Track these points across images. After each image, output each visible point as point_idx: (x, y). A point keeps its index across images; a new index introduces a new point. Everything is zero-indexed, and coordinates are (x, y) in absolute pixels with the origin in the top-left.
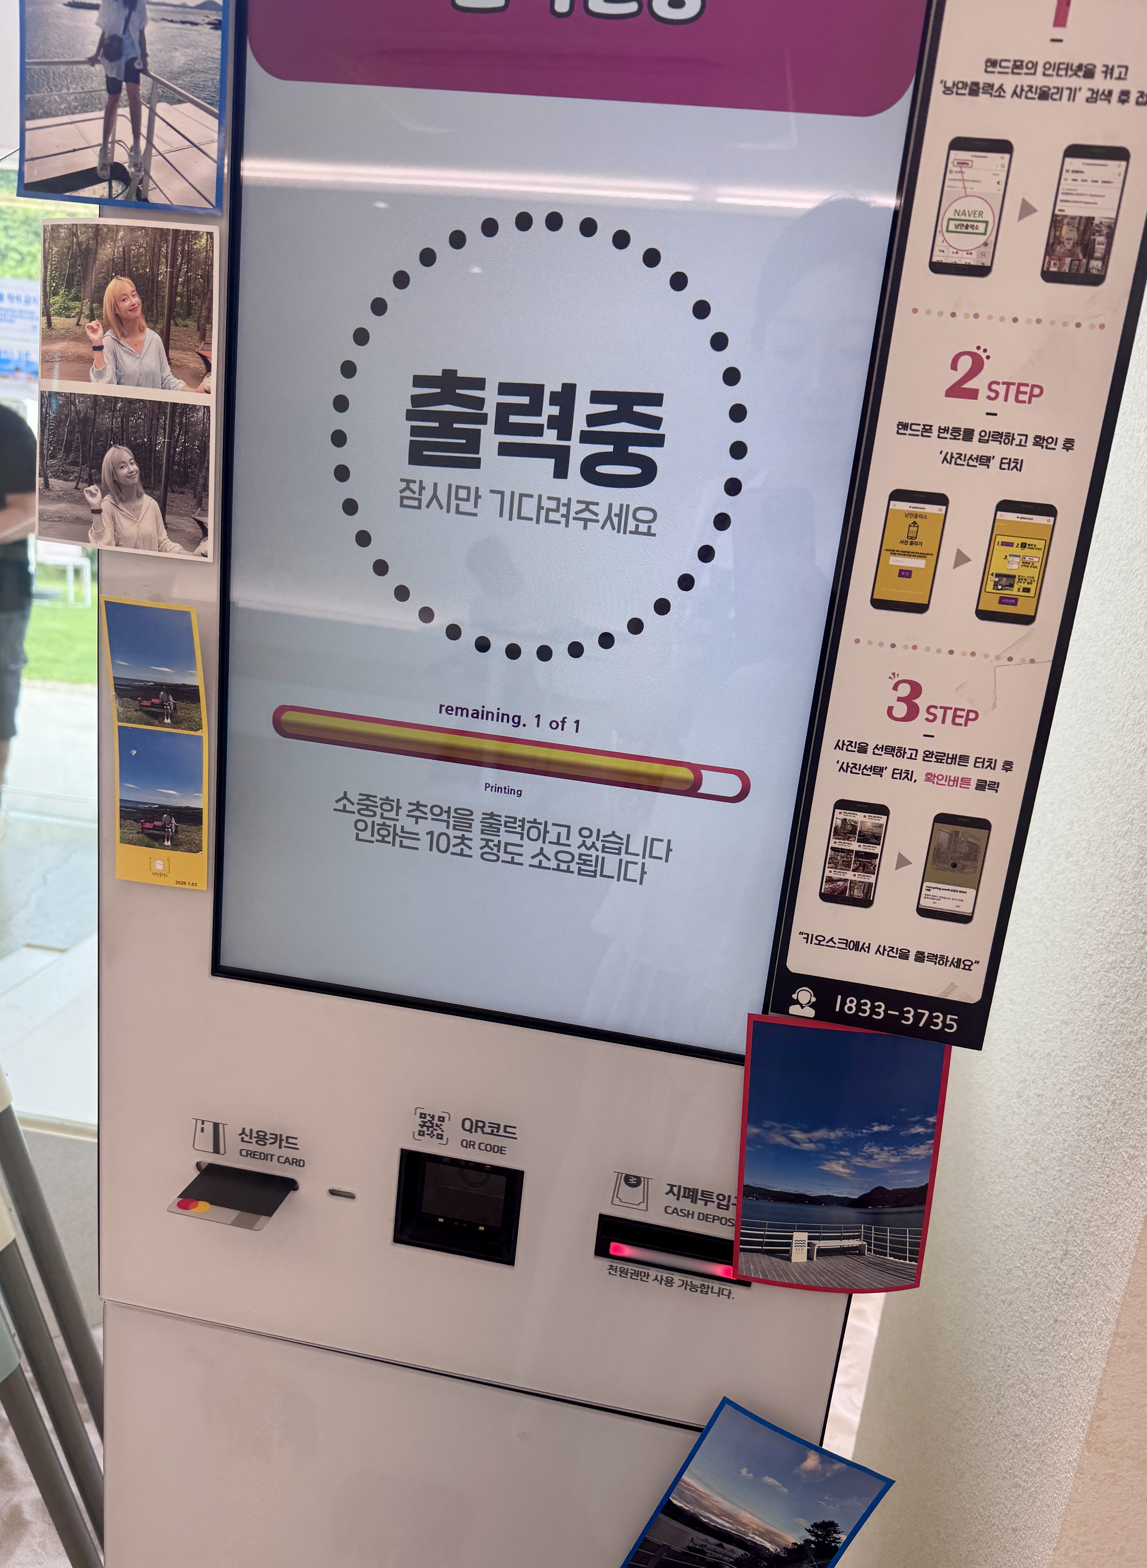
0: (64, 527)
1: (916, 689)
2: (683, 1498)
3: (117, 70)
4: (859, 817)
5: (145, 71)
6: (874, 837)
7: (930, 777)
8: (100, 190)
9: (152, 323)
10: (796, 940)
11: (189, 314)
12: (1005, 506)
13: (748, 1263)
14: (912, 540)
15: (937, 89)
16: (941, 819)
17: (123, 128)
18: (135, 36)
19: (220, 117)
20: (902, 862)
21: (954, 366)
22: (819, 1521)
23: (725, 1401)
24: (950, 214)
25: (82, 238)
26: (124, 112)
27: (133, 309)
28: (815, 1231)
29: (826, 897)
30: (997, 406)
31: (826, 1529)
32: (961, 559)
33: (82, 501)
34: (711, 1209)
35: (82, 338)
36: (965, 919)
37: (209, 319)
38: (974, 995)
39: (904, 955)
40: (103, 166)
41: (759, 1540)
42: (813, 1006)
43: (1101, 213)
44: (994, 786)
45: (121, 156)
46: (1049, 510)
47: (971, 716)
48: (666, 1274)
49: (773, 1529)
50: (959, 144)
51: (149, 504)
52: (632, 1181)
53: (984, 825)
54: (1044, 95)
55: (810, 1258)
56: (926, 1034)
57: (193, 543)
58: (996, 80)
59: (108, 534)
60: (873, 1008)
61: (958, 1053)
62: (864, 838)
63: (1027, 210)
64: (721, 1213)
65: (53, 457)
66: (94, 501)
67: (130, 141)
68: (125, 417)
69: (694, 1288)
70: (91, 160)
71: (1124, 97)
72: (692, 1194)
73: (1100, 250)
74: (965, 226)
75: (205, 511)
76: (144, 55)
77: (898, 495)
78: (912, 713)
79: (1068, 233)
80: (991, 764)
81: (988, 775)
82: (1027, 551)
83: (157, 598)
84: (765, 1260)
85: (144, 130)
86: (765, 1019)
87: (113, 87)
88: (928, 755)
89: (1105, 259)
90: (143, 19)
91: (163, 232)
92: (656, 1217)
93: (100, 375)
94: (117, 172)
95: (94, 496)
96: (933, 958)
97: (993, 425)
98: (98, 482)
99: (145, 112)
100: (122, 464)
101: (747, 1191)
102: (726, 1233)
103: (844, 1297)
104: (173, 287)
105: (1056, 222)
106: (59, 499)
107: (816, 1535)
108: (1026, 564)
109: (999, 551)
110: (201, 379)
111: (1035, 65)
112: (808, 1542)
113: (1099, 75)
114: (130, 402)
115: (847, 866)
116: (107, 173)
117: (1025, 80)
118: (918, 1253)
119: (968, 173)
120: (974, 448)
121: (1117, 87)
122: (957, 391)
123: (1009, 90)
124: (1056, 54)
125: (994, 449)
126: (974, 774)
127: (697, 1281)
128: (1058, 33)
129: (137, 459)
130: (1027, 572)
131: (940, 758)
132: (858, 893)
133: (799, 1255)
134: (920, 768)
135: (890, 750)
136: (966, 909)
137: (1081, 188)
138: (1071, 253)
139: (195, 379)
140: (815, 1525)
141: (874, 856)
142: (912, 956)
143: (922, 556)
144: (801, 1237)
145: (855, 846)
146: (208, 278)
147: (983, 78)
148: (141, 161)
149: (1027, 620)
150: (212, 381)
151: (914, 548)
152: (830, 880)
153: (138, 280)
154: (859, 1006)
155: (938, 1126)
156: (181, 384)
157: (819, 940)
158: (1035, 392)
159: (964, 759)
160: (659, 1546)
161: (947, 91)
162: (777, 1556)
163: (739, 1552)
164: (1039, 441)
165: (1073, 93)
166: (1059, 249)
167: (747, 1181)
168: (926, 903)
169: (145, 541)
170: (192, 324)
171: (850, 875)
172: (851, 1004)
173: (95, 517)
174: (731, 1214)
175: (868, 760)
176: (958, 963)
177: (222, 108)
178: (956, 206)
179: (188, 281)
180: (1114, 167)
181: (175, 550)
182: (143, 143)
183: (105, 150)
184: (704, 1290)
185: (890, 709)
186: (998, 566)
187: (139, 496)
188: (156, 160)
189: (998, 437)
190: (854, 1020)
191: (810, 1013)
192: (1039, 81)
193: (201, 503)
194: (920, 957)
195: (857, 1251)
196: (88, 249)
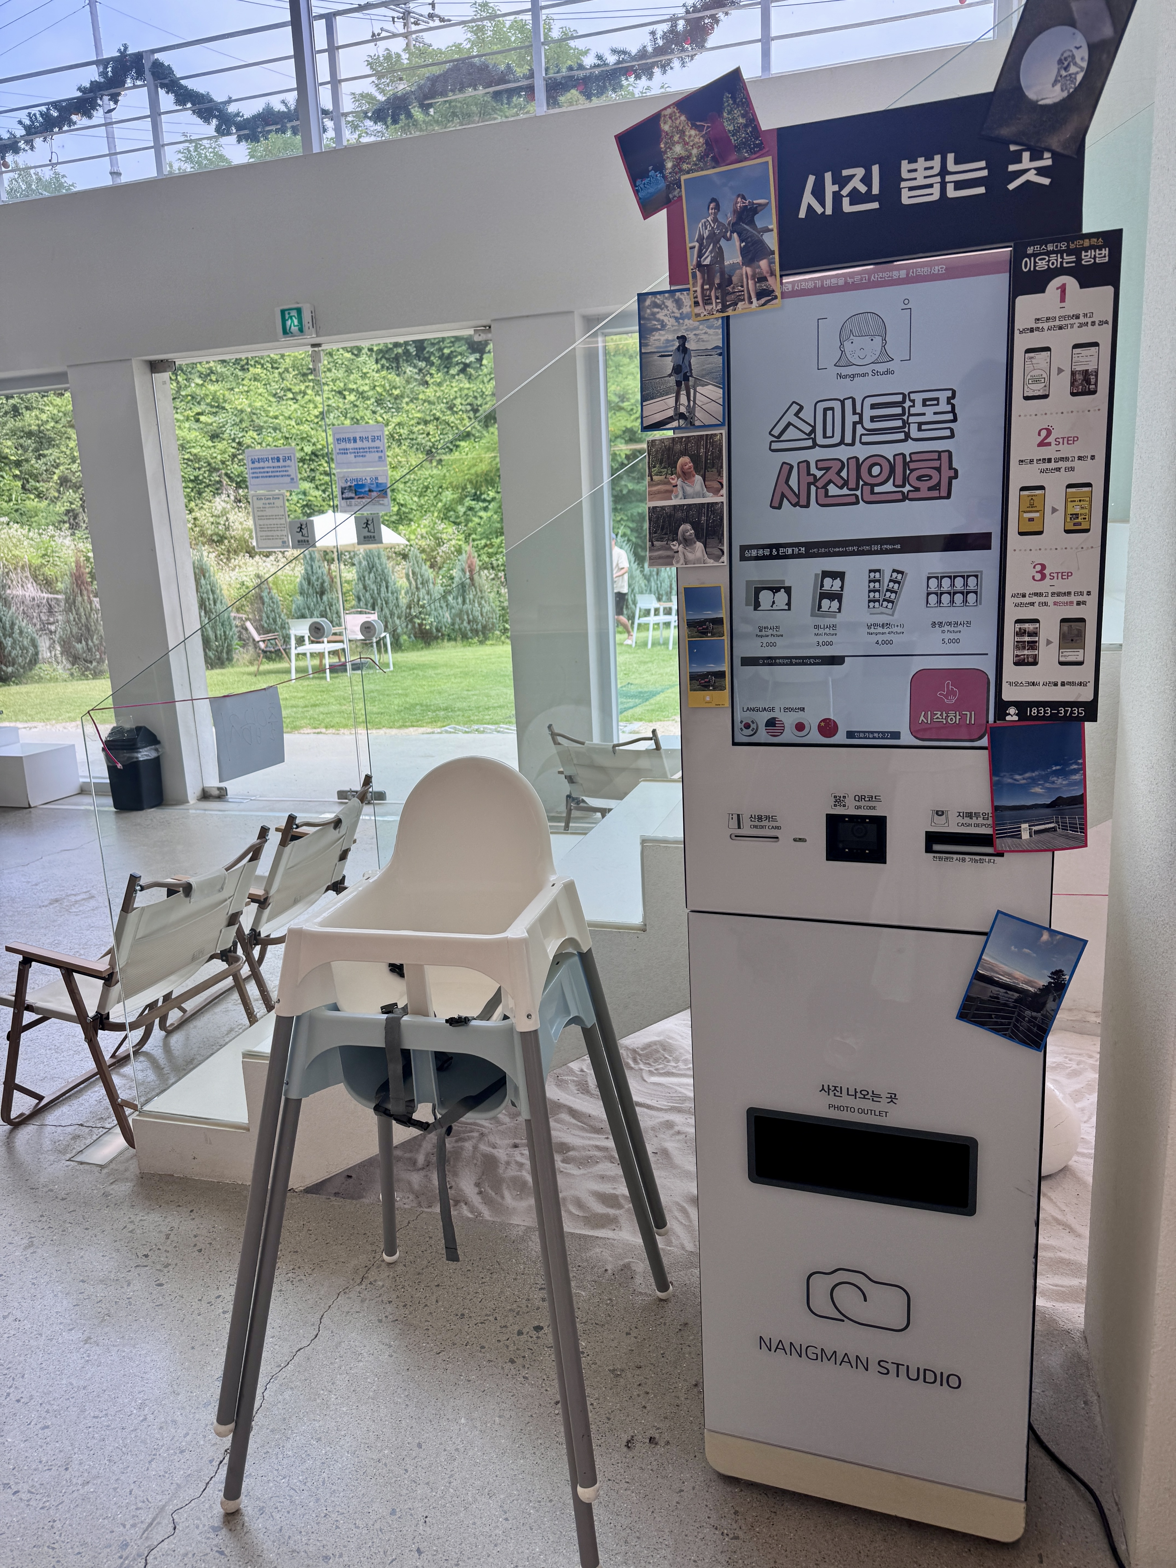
0: (660, 561)
1: (1043, 567)
2: (985, 969)
3: (680, 377)
4: (1026, 626)
5: (691, 376)
6: (1035, 634)
7: (1055, 603)
8: (675, 424)
9: (698, 472)
10: (1005, 686)
11: (713, 467)
12: (1070, 486)
13: (1000, 844)
14: (1032, 506)
15: (1016, 332)
16: (1063, 621)
17: (683, 399)
18: (687, 364)
19: (723, 388)
20: (1049, 642)
21: (1039, 434)
22: (1054, 970)
23: (999, 912)
24: (1029, 377)
25: (666, 443)
26: (683, 392)
27: (690, 468)
28: (1031, 822)
29: (1016, 664)
30: (1060, 447)
31: (1058, 974)
32: (1054, 510)
33: (670, 549)
34: (980, 821)
35: (669, 483)
36: (1080, 663)
37: (722, 467)
38: (1090, 698)
39: (1056, 684)
40: (676, 414)
41: (1025, 987)
42: (1017, 715)
43: (1091, 367)
44: (1084, 603)
45: (683, 410)
46: (1089, 485)
47: (1069, 574)
48: (961, 856)
49: (1031, 979)
50: (1028, 351)
51: (699, 545)
52: (940, 813)
53: (1083, 620)
54: (1060, 328)
55: (1031, 836)
56: (1070, 719)
57: (717, 558)
58: (1040, 325)
59: (682, 561)
60: (1045, 711)
61: (1087, 725)
62: (1030, 635)
63: (1060, 371)
64: (985, 822)
65: (655, 533)
66: (675, 548)
67: (686, 404)
68: (688, 512)
69: (976, 861)
70: (671, 413)
71: (1093, 323)
72: (970, 815)
73: (1093, 381)
74: (1036, 381)
75: (723, 544)
76: (691, 370)
77: (1023, 489)
78: (1043, 577)
79: (1079, 377)
80: (1082, 594)
81: (1081, 598)
82: (1082, 503)
83: (703, 583)
84: (1009, 840)
85: (692, 398)
86: (995, 725)
87: (679, 384)
88: (1053, 594)
89: (1096, 384)
90: (690, 357)
91: (702, 436)
92: (953, 828)
93: (676, 497)
94: (682, 416)
95: (675, 545)
96: (1069, 683)
97: (1059, 455)
98: (677, 540)
99: (692, 391)
100: (687, 531)
101: (996, 809)
102: (989, 831)
103: (1050, 854)
104: (706, 457)
105: (1073, 374)
106: (659, 550)
107: (1053, 978)
108: (1082, 508)
109: (1070, 505)
110: (719, 491)
111: (1055, 318)
112: (1050, 983)
113: (1081, 317)
114: (690, 505)
115: (1024, 648)
116: (677, 417)
117: (1051, 324)
118: (1084, 829)
119: (1034, 361)
120: (1053, 465)
121: (1090, 320)
122: (1041, 444)
123: (1046, 328)
124: (1063, 313)
125: (1061, 464)
126: (1075, 599)
127: (978, 858)
128: (1063, 305)
129: (693, 528)
130: (1083, 511)
131: (1059, 594)
132: (1031, 660)
133: (1025, 835)
134: (1050, 600)
135: (1036, 594)
136: (1080, 659)
137: (1081, 359)
138: (1081, 384)
139: (716, 492)
140: (1052, 973)
141: (1036, 642)
142: (1059, 684)
143: (1037, 511)
144: (1025, 826)
145: (1026, 639)
146: (721, 451)
147: (1034, 326)
148: (691, 410)
149: (1087, 531)
150: (724, 491)
151: (1034, 509)
152: (1017, 656)
153: (691, 457)
154: (1038, 711)
155: (1084, 764)
156: (711, 494)
157: (1016, 684)
158: (1075, 439)
159: (1069, 593)
160: (975, 998)
161: (1021, 332)
162: (1035, 994)
163: (1016, 995)
164: (1080, 458)
165: (1072, 325)
166: (1076, 383)
167: (996, 804)
168: (1062, 659)
169: (698, 561)
170: (715, 470)
171: (1026, 652)
172: (1034, 711)
173: (676, 554)
174: (990, 821)
175: (1027, 600)
176: (1080, 684)
177: (724, 385)
178: (1031, 374)
179: (712, 453)
180: (1094, 349)
181: (711, 562)
182: (692, 403)
183: (676, 408)
184: (981, 861)
185: (1033, 577)
186: (1071, 511)
187: (695, 543)
188: (697, 409)
189: (1062, 459)
190: (1037, 718)
191: (1016, 718)
192: (1057, 323)
193: (721, 541)
194: (1063, 684)
195: (1054, 829)
196: (669, 448)
